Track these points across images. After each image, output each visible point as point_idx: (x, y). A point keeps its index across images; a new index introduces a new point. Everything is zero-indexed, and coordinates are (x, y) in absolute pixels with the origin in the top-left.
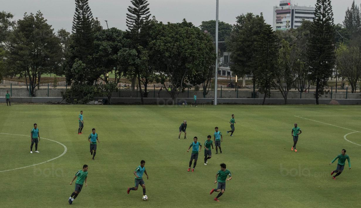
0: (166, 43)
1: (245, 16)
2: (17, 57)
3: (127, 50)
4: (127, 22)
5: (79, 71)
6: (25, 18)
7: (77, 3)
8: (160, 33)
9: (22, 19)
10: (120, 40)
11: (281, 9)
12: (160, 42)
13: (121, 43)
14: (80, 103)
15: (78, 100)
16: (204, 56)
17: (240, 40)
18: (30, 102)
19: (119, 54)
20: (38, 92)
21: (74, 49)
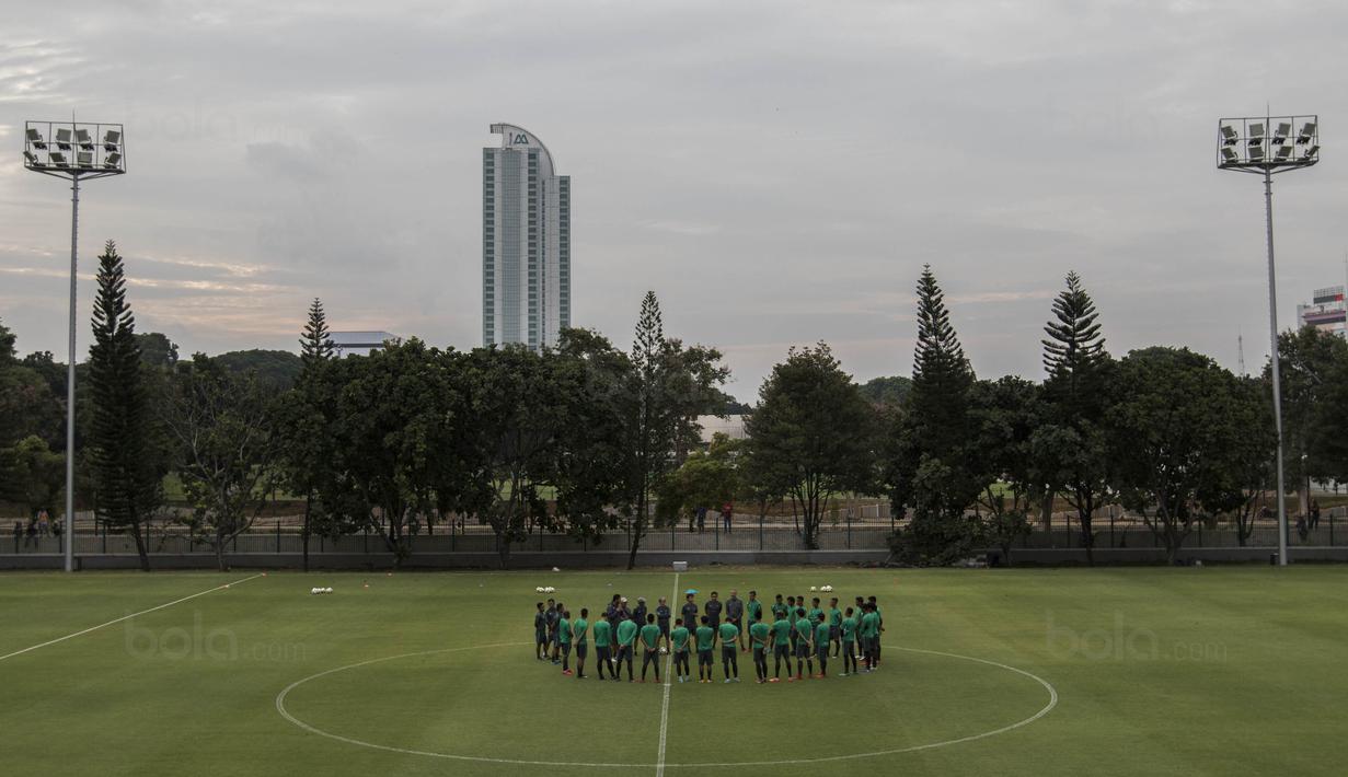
0: (1151, 410)
1: (1297, 335)
2: (777, 453)
3: (1053, 431)
4: (1045, 362)
5: (934, 485)
6: (791, 361)
7: (922, 319)
8: (1133, 386)
9: (785, 363)
10: (1033, 405)
11: (1319, 310)
12: (1135, 408)
13: (1037, 413)
14: (936, 565)
15: (929, 557)
16: (1251, 439)
17: (1330, 395)
18: (806, 563)
19: (1033, 441)
20: (823, 539)
21: (914, 431)
